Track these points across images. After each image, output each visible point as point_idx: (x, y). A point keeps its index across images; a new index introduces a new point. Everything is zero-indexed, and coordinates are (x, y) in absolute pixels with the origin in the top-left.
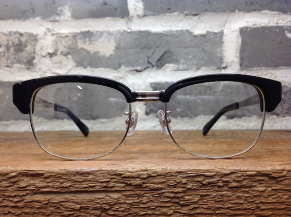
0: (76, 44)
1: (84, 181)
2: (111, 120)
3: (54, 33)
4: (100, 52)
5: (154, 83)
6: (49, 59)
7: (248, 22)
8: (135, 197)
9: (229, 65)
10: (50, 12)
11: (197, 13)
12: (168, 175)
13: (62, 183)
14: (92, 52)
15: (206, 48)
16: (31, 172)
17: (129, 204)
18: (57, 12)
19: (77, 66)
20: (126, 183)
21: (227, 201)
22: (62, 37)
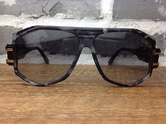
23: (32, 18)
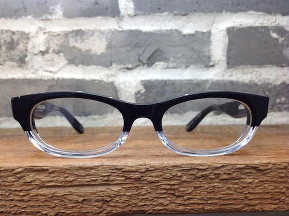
0: (68, 43)
1: (87, 175)
2: (102, 116)
3: (46, 31)
4: (92, 51)
5: (144, 81)
6: (41, 56)
7: (234, 22)
8: (134, 189)
9: (216, 63)
10: (42, 12)
11: (186, 13)
12: (165, 169)
13: (66, 177)
14: (84, 50)
15: (195, 47)
16: (36, 168)
17: (129, 196)
18: (49, 11)
19: (69, 64)
20: (126, 177)
21: (218, 192)
22: (53, 35)
23: (126, 70)
